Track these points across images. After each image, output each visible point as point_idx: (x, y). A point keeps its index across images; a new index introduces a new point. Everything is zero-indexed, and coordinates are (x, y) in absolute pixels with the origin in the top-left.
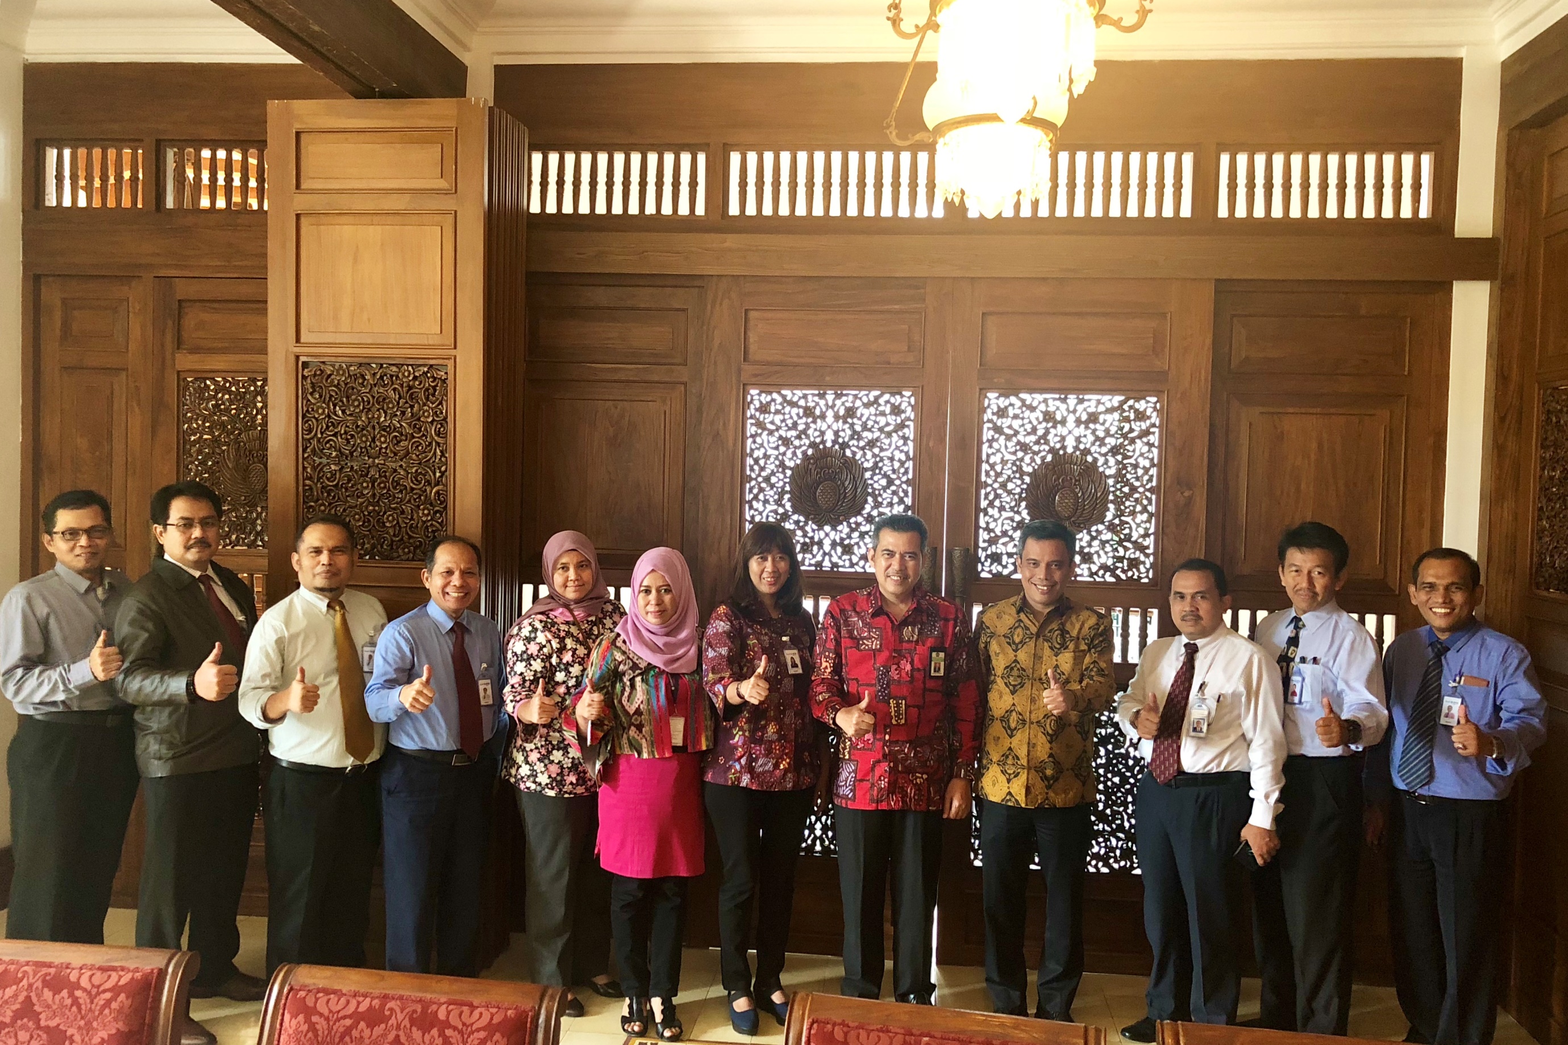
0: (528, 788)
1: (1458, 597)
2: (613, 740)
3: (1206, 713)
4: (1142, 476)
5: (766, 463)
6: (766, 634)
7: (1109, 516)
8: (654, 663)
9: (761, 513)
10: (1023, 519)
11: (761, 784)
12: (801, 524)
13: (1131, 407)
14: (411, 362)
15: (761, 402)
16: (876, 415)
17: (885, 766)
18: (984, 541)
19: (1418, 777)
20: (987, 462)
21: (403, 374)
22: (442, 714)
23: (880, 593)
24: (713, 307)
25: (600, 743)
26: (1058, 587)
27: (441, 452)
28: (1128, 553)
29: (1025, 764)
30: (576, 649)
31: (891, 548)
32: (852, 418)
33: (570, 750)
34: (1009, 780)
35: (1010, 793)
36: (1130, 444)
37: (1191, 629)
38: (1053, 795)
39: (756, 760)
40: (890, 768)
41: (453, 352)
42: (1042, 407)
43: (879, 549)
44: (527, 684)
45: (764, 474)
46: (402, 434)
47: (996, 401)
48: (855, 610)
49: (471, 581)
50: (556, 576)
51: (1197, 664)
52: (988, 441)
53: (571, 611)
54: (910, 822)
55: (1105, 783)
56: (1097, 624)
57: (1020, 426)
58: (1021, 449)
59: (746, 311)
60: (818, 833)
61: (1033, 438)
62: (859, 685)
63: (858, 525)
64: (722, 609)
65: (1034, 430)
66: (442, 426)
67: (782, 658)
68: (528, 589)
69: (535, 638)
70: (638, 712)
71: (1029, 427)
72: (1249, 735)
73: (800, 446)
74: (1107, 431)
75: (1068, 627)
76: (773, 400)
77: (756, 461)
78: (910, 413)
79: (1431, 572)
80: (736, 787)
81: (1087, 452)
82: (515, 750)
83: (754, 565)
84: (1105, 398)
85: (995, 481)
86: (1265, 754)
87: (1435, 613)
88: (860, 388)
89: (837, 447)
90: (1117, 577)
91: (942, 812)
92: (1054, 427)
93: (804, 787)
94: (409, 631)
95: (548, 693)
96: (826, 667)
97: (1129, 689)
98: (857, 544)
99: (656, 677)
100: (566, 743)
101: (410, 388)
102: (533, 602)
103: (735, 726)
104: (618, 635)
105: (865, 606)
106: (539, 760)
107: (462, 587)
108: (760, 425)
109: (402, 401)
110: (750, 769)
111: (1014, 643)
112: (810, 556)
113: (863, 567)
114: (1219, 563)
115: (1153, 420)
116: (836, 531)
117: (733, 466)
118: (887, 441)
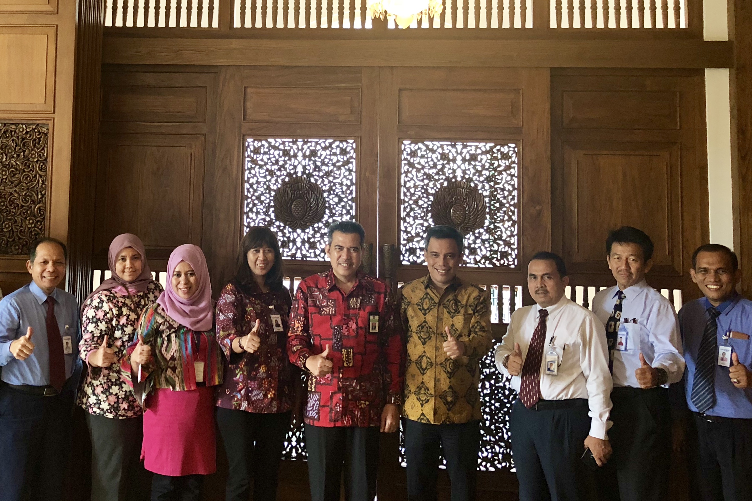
0: (94, 412)
1: (724, 278)
2: (155, 379)
3: (556, 357)
4: (508, 196)
5: (258, 187)
6: (258, 304)
7: (487, 223)
8: (183, 324)
9: (254, 221)
10: (430, 225)
11: (255, 409)
12: (282, 228)
13: (498, 150)
14: (25, 122)
15: (254, 147)
16: (330, 155)
17: (340, 396)
18: (404, 240)
19: (705, 402)
20: (405, 186)
21: (19, 130)
22: (38, 360)
23: (334, 274)
24: (224, 85)
25: (146, 380)
26: (452, 271)
27: (42, 181)
28: (500, 248)
29: (433, 393)
30: (129, 315)
31: (341, 244)
32: (315, 157)
33: (123, 385)
34: (422, 405)
35: (423, 414)
36: (499, 175)
37: (543, 299)
38: (452, 414)
39: (251, 391)
40: (343, 397)
41: (53, 115)
42: (440, 150)
43: (333, 245)
44: (95, 339)
45: (256, 194)
46: (16, 169)
47: (409, 146)
48: (317, 287)
49: (60, 268)
50: (117, 265)
51: (548, 324)
52: (405, 172)
53: (126, 289)
54: (357, 434)
55: (490, 407)
56: (479, 296)
57: (426, 163)
58: (427, 178)
59: (245, 88)
60: (294, 444)
61: (434, 171)
62: (321, 340)
63: (320, 228)
64: (229, 287)
65: (435, 166)
66: (44, 164)
67: (269, 321)
68: (97, 274)
69: (102, 307)
70: (173, 358)
71: (431, 163)
72: (586, 373)
73: (281, 176)
74: (483, 166)
75: (459, 298)
76: (263, 145)
77: (251, 185)
78: (353, 154)
79: (705, 260)
80: (238, 410)
81: (470, 180)
82: (86, 386)
83: (251, 256)
84: (481, 145)
85: (410, 199)
86: (598, 387)
87: (709, 289)
88: (320, 137)
89: (305, 176)
90: (494, 264)
91: (380, 427)
92: (448, 163)
93: (285, 411)
94: (18, 304)
95: (109, 345)
96: (298, 327)
97: (503, 342)
98: (319, 241)
99: (185, 333)
100: (121, 380)
101: (23, 139)
102: (101, 283)
103: (237, 367)
104: (159, 305)
105: (323, 283)
106: (102, 392)
107: (54, 272)
108: (254, 162)
109: (18, 148)
110: (247, 397)
111: (423, 309)
112: (287, 250)
113: (323, 258)
114: (561, 255)
115: (513, 159)
116: (305, 232)
117: (236, 188)
118: (338, 172)
